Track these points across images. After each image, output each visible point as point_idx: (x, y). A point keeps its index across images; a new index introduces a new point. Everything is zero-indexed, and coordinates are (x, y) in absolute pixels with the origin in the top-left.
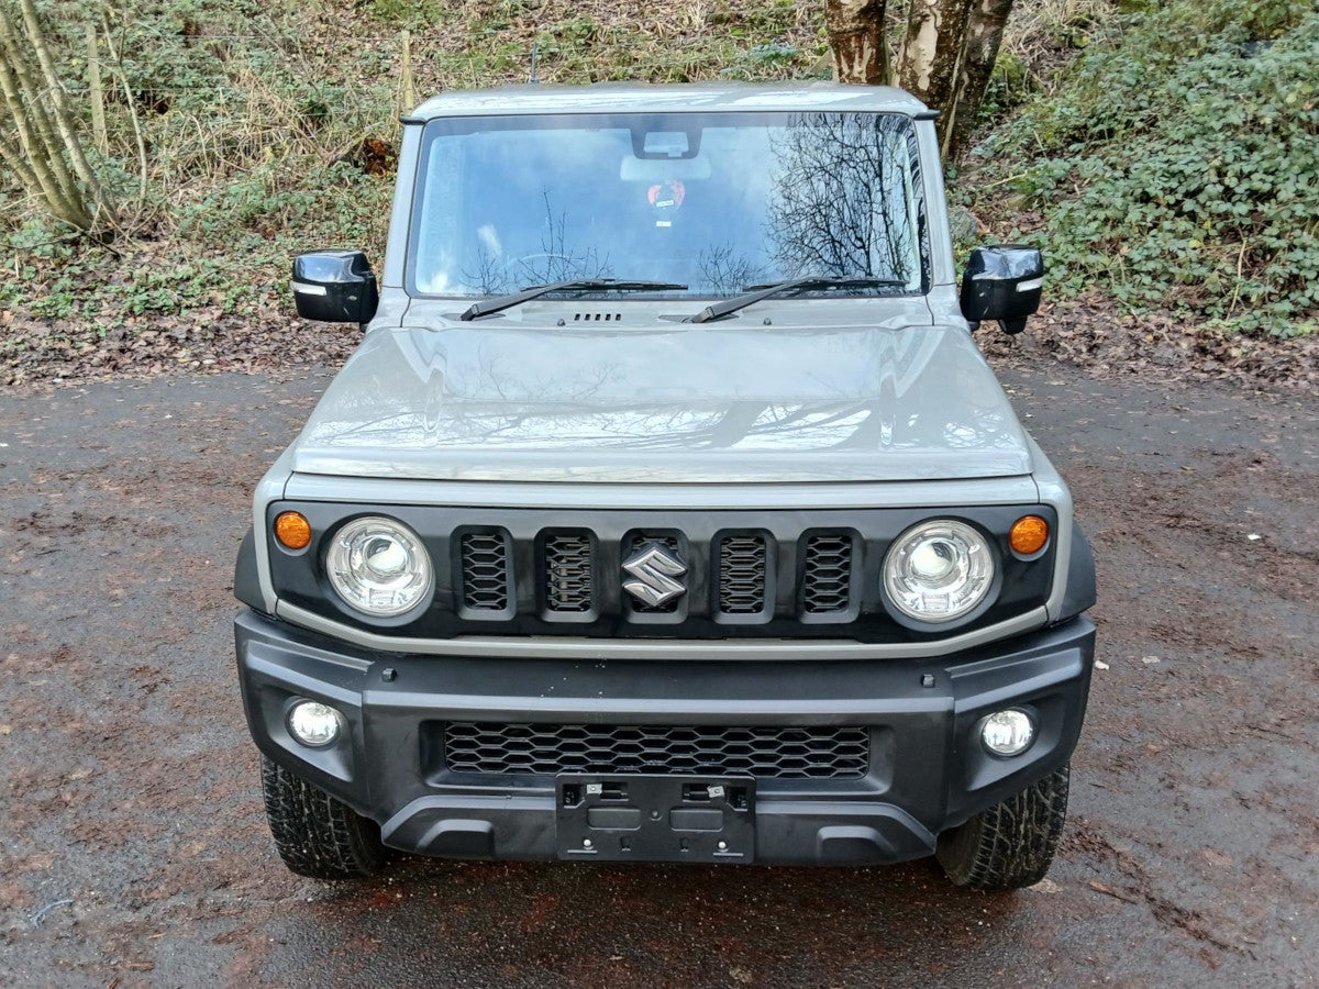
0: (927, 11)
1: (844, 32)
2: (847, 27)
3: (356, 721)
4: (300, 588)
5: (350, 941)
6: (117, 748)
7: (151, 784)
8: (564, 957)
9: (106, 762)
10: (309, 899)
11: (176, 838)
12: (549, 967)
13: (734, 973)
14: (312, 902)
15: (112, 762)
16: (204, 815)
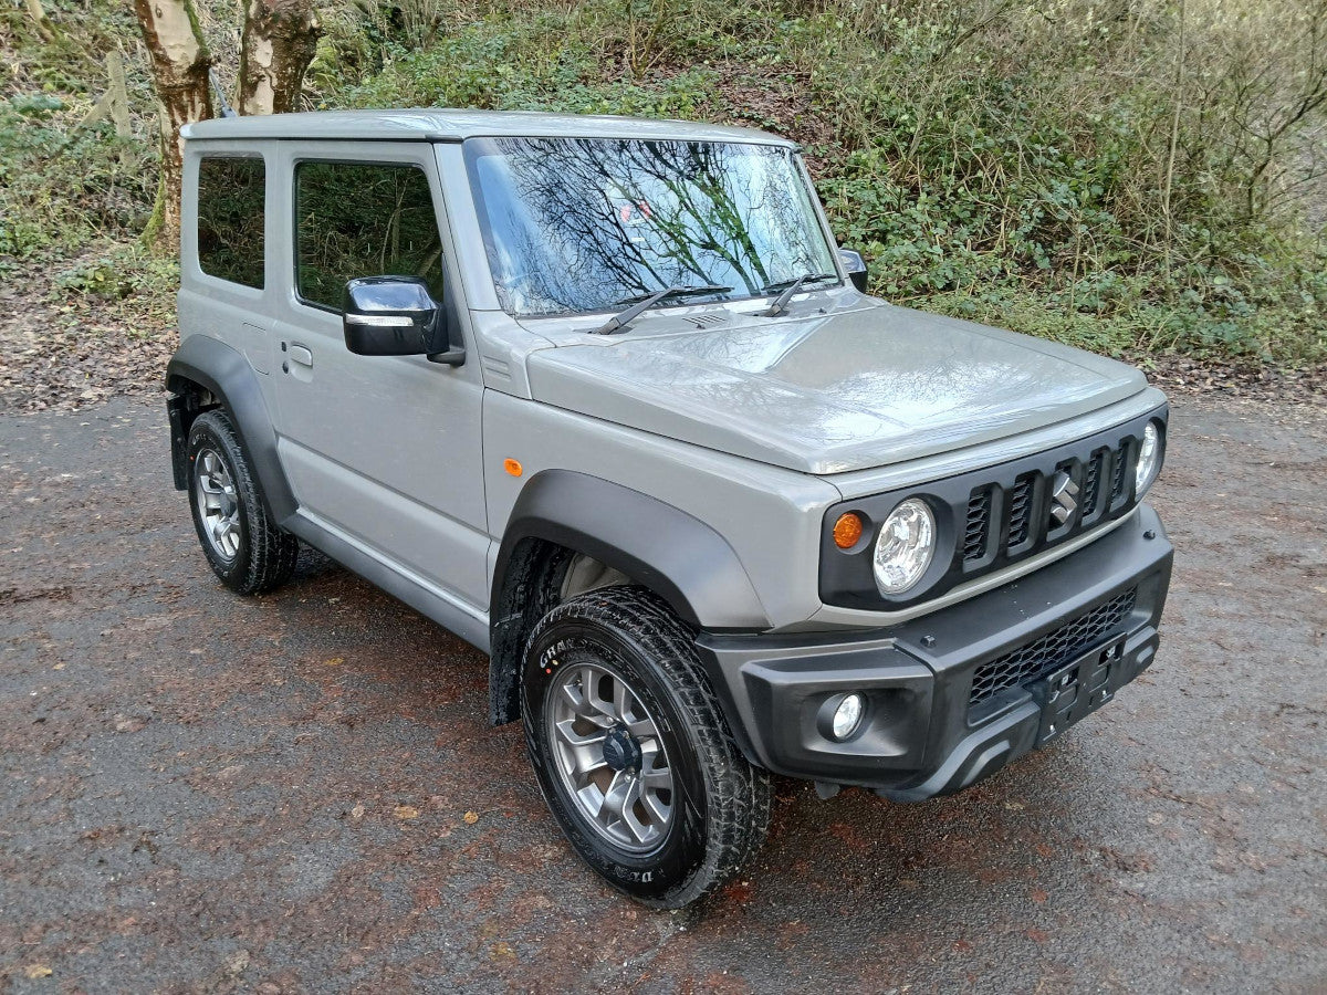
0: (263, 73)
1: (175, 87)
2: (179, 81)
3: (925, 693)
4: (856, 585)
5: (778, 934)
6: (228, 918)
7: (342, 928)
8: (919, 855)
9: (246, 936)
10: (682, 929)
11: (464, 954)
12: (923, 867)
13: (1008, 807)
14: (689, 928)
15: (252, 932)
16: (452, 925)
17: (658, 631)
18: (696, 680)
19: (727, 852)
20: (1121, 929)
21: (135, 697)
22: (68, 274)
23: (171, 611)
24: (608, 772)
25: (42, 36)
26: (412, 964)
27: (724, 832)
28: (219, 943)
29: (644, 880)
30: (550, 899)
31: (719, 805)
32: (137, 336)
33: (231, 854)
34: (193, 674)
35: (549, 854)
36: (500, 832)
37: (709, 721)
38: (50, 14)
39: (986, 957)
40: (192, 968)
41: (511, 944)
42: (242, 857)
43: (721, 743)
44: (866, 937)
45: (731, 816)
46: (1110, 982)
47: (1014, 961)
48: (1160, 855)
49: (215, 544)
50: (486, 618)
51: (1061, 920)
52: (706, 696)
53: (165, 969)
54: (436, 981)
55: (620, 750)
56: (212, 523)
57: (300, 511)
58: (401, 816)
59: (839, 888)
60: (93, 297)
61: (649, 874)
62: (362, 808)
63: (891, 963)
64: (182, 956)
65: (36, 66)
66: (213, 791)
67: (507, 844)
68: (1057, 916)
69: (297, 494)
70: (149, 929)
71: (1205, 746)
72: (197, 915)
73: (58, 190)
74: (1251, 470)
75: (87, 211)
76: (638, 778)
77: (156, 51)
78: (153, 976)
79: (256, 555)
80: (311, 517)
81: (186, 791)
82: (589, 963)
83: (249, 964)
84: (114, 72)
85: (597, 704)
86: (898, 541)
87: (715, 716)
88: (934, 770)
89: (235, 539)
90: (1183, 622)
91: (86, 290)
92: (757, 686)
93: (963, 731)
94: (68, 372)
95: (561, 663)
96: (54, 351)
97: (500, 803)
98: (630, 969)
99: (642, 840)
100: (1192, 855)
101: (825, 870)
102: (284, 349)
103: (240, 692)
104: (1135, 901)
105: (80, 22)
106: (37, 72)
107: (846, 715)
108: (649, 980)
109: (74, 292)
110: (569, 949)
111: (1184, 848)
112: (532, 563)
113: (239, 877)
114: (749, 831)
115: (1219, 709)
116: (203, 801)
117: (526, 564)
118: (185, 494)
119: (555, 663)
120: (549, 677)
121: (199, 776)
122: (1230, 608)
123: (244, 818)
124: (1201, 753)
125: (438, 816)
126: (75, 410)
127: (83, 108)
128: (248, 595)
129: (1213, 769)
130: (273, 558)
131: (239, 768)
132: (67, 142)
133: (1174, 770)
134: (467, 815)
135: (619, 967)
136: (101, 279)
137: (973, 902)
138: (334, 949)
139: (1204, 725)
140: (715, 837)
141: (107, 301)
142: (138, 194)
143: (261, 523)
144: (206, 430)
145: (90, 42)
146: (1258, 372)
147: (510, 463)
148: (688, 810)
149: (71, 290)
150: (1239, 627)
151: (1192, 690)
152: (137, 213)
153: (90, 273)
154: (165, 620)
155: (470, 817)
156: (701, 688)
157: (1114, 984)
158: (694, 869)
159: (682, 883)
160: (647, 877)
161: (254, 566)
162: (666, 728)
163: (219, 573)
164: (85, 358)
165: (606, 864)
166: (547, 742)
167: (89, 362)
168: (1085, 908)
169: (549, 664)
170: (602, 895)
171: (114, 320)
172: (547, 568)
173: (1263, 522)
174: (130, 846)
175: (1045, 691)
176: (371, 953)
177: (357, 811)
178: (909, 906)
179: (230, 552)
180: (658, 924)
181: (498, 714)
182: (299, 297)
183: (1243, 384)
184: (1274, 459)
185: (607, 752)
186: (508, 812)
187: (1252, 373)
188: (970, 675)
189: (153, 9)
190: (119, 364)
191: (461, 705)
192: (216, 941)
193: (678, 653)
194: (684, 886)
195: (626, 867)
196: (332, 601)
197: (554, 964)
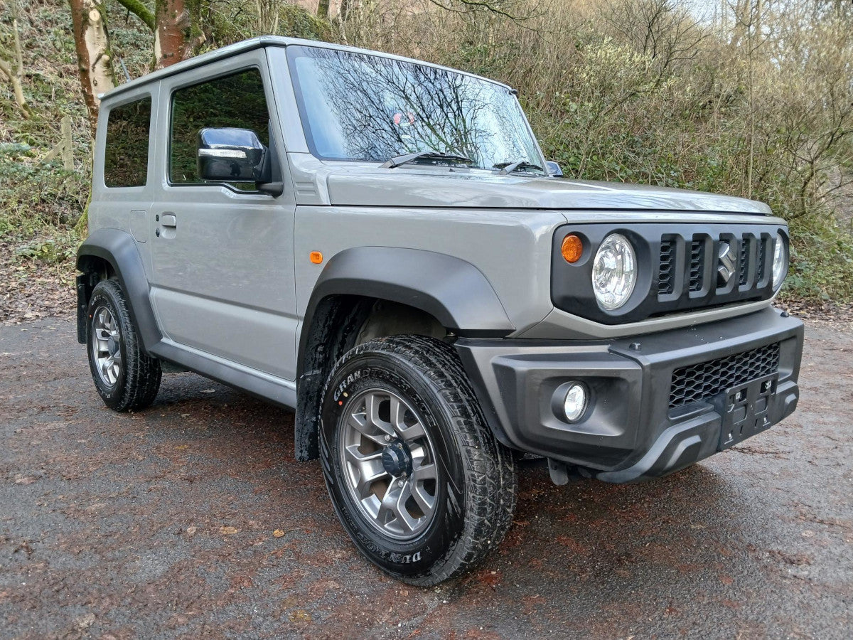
3: (635, 382)
4: (579, 293)
5: (523, 604)
6: (82, 594)
7: (172, 601)
8: (628, 556)
9: (94, 605)
10: (444, 602)
11: (270, 618)
12: (632, 562)
13: (693, 527)
14: (451, 601)
15: (100, 603)
16: (261, 598)
17: (425, 353)
18: (455, 384)
19: (481, 523)
20: (797, 600)
21: (32, 465)
22: (25, 248)
23: (67, 420)
24: (385, 481)
25: (23, 115)
26: (227, 624)
27: (479, 504)
28: (72, 609)
29: (414, 560)
30: (339, 584)
31: (474, 481)
32: (66, 285)
33: (90, 555)
34: (78, 453)
35: (339, 555)
36: (300, 542)
37: (464, 413)
38: (29, 103)
39: (692, 618)
40: (49, 626)
41: (308, 611)
42: (98, 557)
43: (475, 431)
44: (593, 606)
45: (484, 491)
46: (797, 634)
47: (715, 620)
48: (816, 555)
49: (103, 378)
50: (294, 385)
51: (749, 595)
52: (462, 396)
53: (25, 625)
54: (245, 635)
55: (395, 458)
56: (101, 362)
57: (164, 340)
58: (225, 533)
59: (568, 575)
60: (39, 262)
61: (418, 554)
62: (194, 528)
63: (615, 622)
64: (41, 617)
65: (17, 132)
66: (82, 518)
67: (306, 549)
68: (743, 592)
69: (161, 328)
70: (17, 600)
71: (834, 492)
72: (58, 591)
73: (23, 200)
74: (829, 352)
75: (41, 213)
76: (409, 481)
77: (92, 107)
78: (15, 630)
79: (130, 377)
80: (171, 342)
81: (62, 518)
82: (371, 624)
83: (94, 623)
84: (65, 130)
85: (378, 423)
86: (608, 270)
87: (470, 411)
88: (644, 451)
89: (117, 369)
90: (801, 426)
91: (35, 257)
92: (505, 374)
93: (665, 421)
94: (17, 303)
95: (350, 394)
96: (9, 291)
97: (301, 525)
98: (403, 628)
99: (412, 529)
100: (841, 554)
101: (556, 564)
102: (157, 220)
103: (111, 463)
104: (803, 582)
105: (47, 108)
106: (17, 135)
107: (574, 401)
108: (419, 634)
109: (27, 258)
110: (354, 614)
111: (833, 550)
112: (329, 326)
113: (93, 569)
114: (498, 508)
115: (840, 472)
116: (74, 523)
117: (324, 327)
118: (85, 347)
119: (346, 395)
120: (340, 409)
121: (73, 509)
122: (834, 419)
123: (103, 534)
124: (832, 496)
125: (253, 533)
126: (18, 323)
127: (43, 155)
128: (124, 411)
129: (844, 505)
130: (143, 381)
131: (103, 505)
132: (31, 172)
133: (815, 506)
134: (275, 532)
135: (395, 627)
136: (46, 251)
137: (676, 583)
138: (164, 614)
139: (831, 481)
140: (472, 510)
141: (48, 264)
142: (76, 205)
143: (136, 353)
144: (102, 292)
145: (52, 119)
146: (821, 305)
147: (314, 254)
148: (450, 490)
149: (25, 257)
150: (842, 429)
151: (816, 462)
152: (74, 216)
153: (39, 247)
154: (62, 425)
155: (277, 532)
156: (459, 391)
157: (800, 634)
158: (455, 540)
159: (445, 556)
160: (417, 557)
161: (129, 386)
162: (432, 423)
163: (104, 397)
164: (29, 296)
165: (384, 553)
166: (338, 463)
167: (32, 298)
168: (765, 587)
169: (342, 398)
170: (381, 580)
171: (52, 275)
172: (340, 338)
173: (843, 377)
174: (13, 549)
175: (724, 401)
176: (194, 616)
177: (191, 530)
178: (626, 587)
179: (113, 380)
180: (426, 599)
181: (301, 451)
182: (169, 182)
183: (812, 312)
184: (843, 347)
185: (385, 462)
186: (307, 530)
187: (816, 305)
188: (669, 373)
189: (92, 81)
190: (52, 299)
191: (275, 471)
192: (70, 608)
193: (440, 366)
194: (447, 558)
195: (399, 553)
196: (184, 415)
197: (341, 624)
